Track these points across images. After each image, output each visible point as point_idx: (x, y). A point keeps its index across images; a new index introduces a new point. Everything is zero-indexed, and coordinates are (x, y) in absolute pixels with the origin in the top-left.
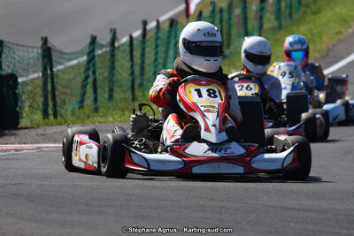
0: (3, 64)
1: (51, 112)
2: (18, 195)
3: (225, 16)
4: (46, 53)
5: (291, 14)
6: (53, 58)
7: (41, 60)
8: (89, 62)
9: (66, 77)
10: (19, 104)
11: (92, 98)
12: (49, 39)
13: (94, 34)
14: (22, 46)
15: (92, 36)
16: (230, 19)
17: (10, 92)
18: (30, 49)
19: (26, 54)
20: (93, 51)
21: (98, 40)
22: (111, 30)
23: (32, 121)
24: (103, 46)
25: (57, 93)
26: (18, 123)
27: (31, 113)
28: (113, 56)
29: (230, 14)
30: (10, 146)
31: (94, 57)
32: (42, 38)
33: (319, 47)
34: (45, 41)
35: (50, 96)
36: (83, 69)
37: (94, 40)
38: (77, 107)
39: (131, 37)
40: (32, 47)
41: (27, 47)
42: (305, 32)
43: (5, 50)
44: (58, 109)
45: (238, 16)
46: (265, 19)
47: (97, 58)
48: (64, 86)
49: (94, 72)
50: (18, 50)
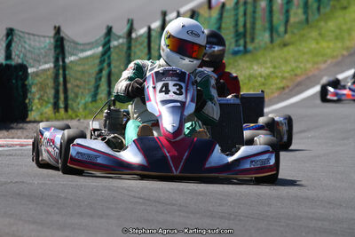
0: (13, 54)
1: (62, 105)
2: (19, 194)
3: (250, 8)
4: (59, 43)
5: (319, 9)
6: (66, 48)
7: (53, 51)
8: (104, 53)
9: (80, 68)
10: (29, 96)
11: (106, 92)
12: (62, 28)
13: (110, 25)
14: (34, 35)
15: (108, 26)
16: (254, 12)
17: (20, 83)
18: (42, 39)
19: (37, 44)
20: (109, 41)
21: (114, 30)
22: (128, 20)
23: (41, 114)
24: (119, 37)
25: (69, 86)
26: (26, 115)
27: (41, 105)
28: (129, 48)
29: (255, 7)
30: (16, 141)
31: (109, 48)
32: (55, 27)
33: (348, 44)
34: (58, 30)
35: (61, 88)
36: (97, 61)
37: (109, 30)
38: (90, 100)
39: (149, 29)
40: (44, 37)
41: (38, 36)
42: (333, 28)
43: (15, 39)
44: (70, 102)
45: (264, 9)
46: (292, 13)
47: (112, 50)
48: (77, 79)
49: (109, 65)
50: (30, 39)
